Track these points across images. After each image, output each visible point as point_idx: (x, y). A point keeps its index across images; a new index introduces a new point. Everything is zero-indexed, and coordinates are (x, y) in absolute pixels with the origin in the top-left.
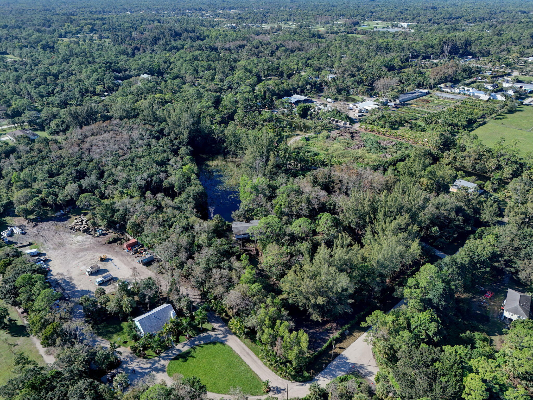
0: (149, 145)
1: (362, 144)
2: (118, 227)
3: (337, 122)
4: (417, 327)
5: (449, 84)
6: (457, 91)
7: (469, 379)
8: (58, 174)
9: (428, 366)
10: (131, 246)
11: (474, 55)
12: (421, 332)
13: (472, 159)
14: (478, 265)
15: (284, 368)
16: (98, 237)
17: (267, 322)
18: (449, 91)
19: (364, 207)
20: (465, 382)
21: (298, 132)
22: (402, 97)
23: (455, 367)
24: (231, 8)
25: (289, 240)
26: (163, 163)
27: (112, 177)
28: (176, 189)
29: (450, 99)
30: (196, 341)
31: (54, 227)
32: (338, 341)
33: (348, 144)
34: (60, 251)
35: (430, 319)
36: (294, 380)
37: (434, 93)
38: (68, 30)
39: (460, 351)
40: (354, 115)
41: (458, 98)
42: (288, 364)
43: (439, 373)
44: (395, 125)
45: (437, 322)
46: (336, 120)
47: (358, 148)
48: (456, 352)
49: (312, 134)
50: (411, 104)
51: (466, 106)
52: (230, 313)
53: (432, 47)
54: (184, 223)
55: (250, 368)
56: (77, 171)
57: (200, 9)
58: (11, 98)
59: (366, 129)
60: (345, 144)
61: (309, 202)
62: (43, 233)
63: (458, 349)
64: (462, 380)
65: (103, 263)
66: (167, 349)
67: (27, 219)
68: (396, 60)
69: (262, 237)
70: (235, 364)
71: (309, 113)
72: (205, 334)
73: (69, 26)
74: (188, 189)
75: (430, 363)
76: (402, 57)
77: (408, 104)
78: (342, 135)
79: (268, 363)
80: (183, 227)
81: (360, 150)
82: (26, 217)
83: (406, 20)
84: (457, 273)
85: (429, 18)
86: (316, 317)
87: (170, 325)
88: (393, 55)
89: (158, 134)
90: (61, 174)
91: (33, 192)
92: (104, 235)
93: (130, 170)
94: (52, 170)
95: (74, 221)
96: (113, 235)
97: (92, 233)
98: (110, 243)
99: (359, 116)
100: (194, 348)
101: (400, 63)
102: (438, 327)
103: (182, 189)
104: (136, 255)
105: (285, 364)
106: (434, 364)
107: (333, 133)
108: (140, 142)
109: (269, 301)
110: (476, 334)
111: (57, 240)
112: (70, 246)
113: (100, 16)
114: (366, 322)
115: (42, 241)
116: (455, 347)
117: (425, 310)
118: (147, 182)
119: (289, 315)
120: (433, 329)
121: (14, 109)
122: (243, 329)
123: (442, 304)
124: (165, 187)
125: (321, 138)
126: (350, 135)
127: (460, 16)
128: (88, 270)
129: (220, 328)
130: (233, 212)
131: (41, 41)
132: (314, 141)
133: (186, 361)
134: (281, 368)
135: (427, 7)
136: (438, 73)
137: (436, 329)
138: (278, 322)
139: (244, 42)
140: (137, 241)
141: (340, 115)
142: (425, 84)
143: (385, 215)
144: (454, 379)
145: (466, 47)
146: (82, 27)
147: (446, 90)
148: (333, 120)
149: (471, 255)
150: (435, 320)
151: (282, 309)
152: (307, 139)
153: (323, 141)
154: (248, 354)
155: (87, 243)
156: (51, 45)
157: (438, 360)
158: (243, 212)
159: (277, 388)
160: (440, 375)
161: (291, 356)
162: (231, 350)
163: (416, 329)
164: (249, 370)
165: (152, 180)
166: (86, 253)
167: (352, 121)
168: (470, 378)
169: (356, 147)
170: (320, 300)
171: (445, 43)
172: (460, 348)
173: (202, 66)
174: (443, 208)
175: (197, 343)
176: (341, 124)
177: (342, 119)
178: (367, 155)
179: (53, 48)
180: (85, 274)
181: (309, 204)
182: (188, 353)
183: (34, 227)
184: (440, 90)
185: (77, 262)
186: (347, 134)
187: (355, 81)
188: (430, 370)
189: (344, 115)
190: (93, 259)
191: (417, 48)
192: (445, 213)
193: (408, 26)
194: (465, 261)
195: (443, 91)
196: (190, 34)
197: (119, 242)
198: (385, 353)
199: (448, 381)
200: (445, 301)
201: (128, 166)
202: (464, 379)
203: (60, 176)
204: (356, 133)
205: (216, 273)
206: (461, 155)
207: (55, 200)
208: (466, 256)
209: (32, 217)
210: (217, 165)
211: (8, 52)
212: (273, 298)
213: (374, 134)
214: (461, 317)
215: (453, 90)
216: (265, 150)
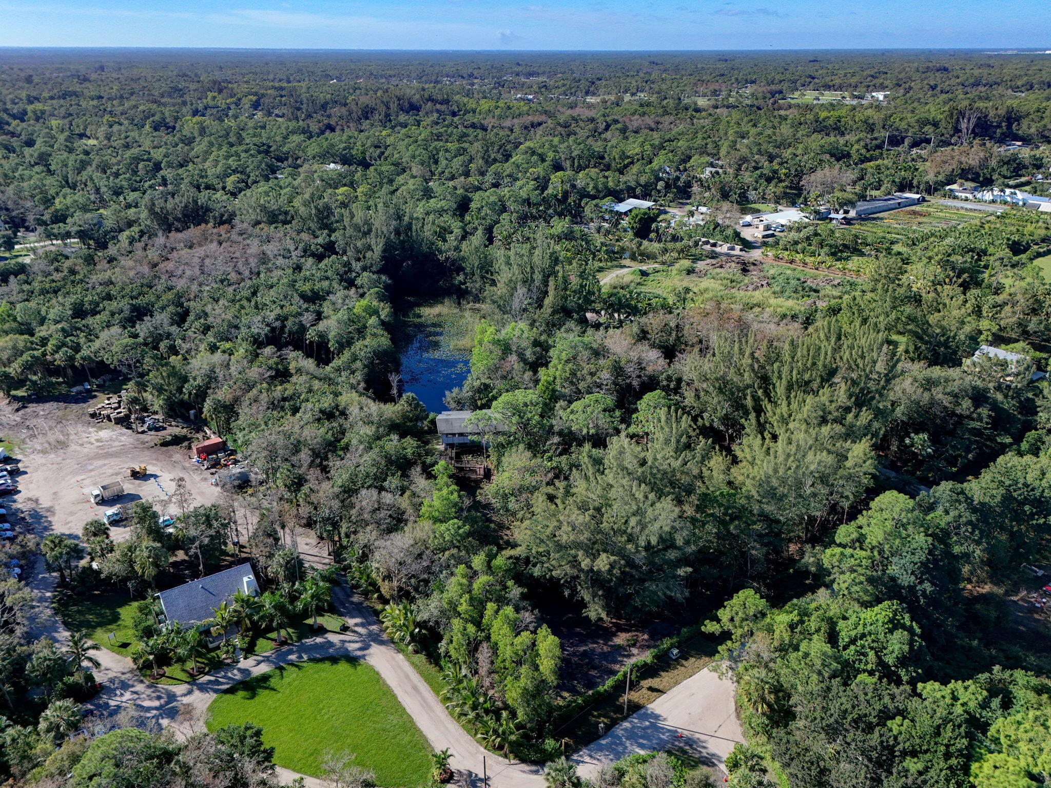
0: (298, 268)
1: (764, 283)
2: (192, 417)
3: (714, 245)
4: (853, 641)
5: (969, 185)
6: (988, 196)
7: (987, 767)
8: (94, 313)
9: (870, 728)
10: (207, 452)
11: (1026, 141)
12: (865, 655)
13: (1018, 308)
14: (1027, 508)
15: (492, 724)
16: (143, 432)
17: (463, 607)
18: (970, 196)
19: (742, 375)
20: (976, 776)
21: (627, 262)
22: (862, 206)
23: (947, 733)
24: (530, 74)
25: (558, 444)
26: (314, 298)
27: (202, 321)
28: (332, 346)
29: (971, 210)
30: (291, 652)
31: (60, 413)
32: (648, 671)
33: (732, 281)
34: (53, 456)
35: (891, 621)
36: (516, 757)
37: (936, 200)
38: (211, 103)
39: (964, 697)
40: (753, 234)
41: (991, 208)
42: (504, 714)
43: (900, 747)
44: (842, 251)
45: (910, 630)
46: (712, 241)
47: (754, 290)
48: (955, 698)
49: (656, 265)
50: (882, 219)
51: (1007, 221)
52: (385, 588)
53: (936, 124)
54: (327, 402)
55: (411, 721)
56: (134, 308)
57: (471, 76)
58: (57, 194)
59: (777, 258)
60: (725, 282)
61: (618, 370)
62: (32, 422)
63: (961, 690)
64: (966, 770)
65: (137, 482)
66: (217, 666)
67: (9, 395)
68: (856, 147)
69: (501, 439)
70: (379, 709)
71: (654, 226)
72: (319, 640)
73: (214, 98)
74: (358, 344)
75: (875, 720)
76: (868, 141)
77: (874, 219)
78: (721, 267)
79: (458, 710)
80: (322, 411)
81: (757, 292)
82: (8, 392)
83: (882, 88)
84: (970, 523)
85: (932, 83)
86: (595, 611)
87: (234, 606)
88: (851, 138)
89: (321, 250)
90: (99, 312)
91: (32, 343)
92: (157, 429)
93: (243, 307)
94: (82, 304)
95: (103, 402)
96: (178, 429)
97: (134, 426)
98: (165, 444)
99: (764, 237)
100: (281, 669)
101: (863, 151)
102: (911, 643)
103: (345, 343)
104: (213, 470)
105: (497, 713)
106: (889, 723)
107: (700, 265)
108: (280, 261)
109: (478, 561)
110: (1019, 674)
111: (55, 435)
112: (78, 448)
113: (277, 85)
114: (719, 621)
115: (24, 436)
116: (952, 685)
117: (879, 601)
118: (273, 330)
119: (523, 597)
120: (896, 647)
121: (57, 211)
122: (411, 628)
123: (924, 591)
124: (311, 342)
125: (674, 272)
126: (740, 267)
127: (999, 80)
128: (96, 492)
129: (357, 629)
130: (447, 393)
131: (153, 115)
132: (659, 276)
133: (253, 696)
134: (485, 724)
135: (928, 68)
136: (945, 162)
137: (906, 648)
138: (491, 606)
139: (543, 118)
140: (224, 443)
141: (722, 232)
142: (915, 183)
143: (790, 388)
144: (942, 764)
145: (1009, 126)
146: (240, 99)
147: (963, 195)
148: (707, 243)
149: (1008, 483)
150: (904, 627)
151: (510, 583)
152: (644, 274)
153: (678, 277)
154: (415, 688)
155: (117, 444)
156: (171, 124)
157: (902, 713)
158: (470, 393)
159: (470, 773)
160: (904, 754)
161: (513, 693)
162: (376, 678)
163: (852, 647)
164: (409, 726)
165: (284, 326)
166: (106, 462)
167: (747, 245)
168: (991, 763)
169: (750, 288)
170: (603, 563)
171: (962, 114)
172: (966, 688)
173: (447, 151)
174: (939, 389)
175: (293, 657)
176: (723, 248)
177: (726, 239)
178: (773, 301)
179: (174, 128)
180: (88, 501)
181: (618, 375)
182: (265, 678)
183: (17, 410)
184: (952, 195)
185: (80, 478)
186: (733, 265)
187: (761, 176)
188: (874, 739)
189: (729, 232)
190: (117, 474)
191: (903, 125)
192: (946, 401)
193: (885, 97)
194: (993, 496)
195: (955, 198)
196: (438, 106)
197: (186, 444)
198: (763, 699)
199: (926, 769)
200: (933, 584)
201: (240, 300)
202: (974, 766)
203: (98, 317)
204: (754, 264)
205: (367, 498)
206: (991, 302)
207: (71, 358)
208: (994, 485)
209: (20, 393)
210: (439, 315)
211: (88, 133)
212: (491, 557)
213: (793, 266)
214: (979, 635)
215: (979, 195)
216: (538, 277)
